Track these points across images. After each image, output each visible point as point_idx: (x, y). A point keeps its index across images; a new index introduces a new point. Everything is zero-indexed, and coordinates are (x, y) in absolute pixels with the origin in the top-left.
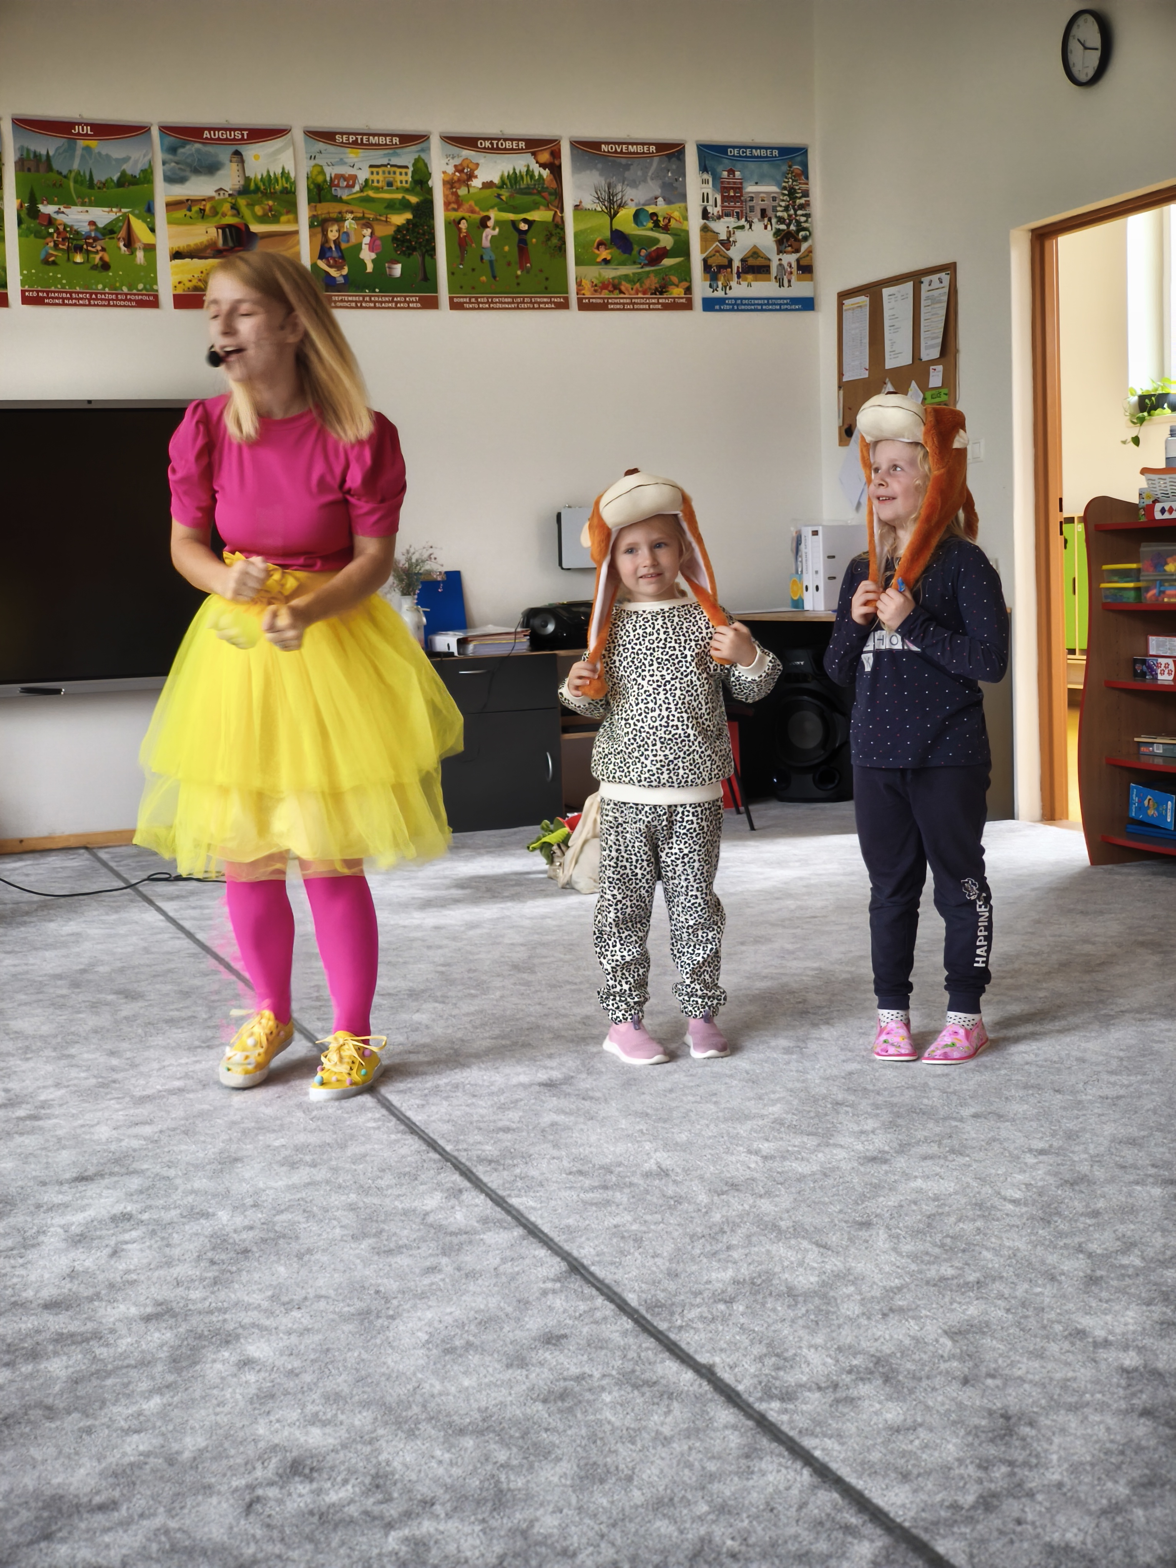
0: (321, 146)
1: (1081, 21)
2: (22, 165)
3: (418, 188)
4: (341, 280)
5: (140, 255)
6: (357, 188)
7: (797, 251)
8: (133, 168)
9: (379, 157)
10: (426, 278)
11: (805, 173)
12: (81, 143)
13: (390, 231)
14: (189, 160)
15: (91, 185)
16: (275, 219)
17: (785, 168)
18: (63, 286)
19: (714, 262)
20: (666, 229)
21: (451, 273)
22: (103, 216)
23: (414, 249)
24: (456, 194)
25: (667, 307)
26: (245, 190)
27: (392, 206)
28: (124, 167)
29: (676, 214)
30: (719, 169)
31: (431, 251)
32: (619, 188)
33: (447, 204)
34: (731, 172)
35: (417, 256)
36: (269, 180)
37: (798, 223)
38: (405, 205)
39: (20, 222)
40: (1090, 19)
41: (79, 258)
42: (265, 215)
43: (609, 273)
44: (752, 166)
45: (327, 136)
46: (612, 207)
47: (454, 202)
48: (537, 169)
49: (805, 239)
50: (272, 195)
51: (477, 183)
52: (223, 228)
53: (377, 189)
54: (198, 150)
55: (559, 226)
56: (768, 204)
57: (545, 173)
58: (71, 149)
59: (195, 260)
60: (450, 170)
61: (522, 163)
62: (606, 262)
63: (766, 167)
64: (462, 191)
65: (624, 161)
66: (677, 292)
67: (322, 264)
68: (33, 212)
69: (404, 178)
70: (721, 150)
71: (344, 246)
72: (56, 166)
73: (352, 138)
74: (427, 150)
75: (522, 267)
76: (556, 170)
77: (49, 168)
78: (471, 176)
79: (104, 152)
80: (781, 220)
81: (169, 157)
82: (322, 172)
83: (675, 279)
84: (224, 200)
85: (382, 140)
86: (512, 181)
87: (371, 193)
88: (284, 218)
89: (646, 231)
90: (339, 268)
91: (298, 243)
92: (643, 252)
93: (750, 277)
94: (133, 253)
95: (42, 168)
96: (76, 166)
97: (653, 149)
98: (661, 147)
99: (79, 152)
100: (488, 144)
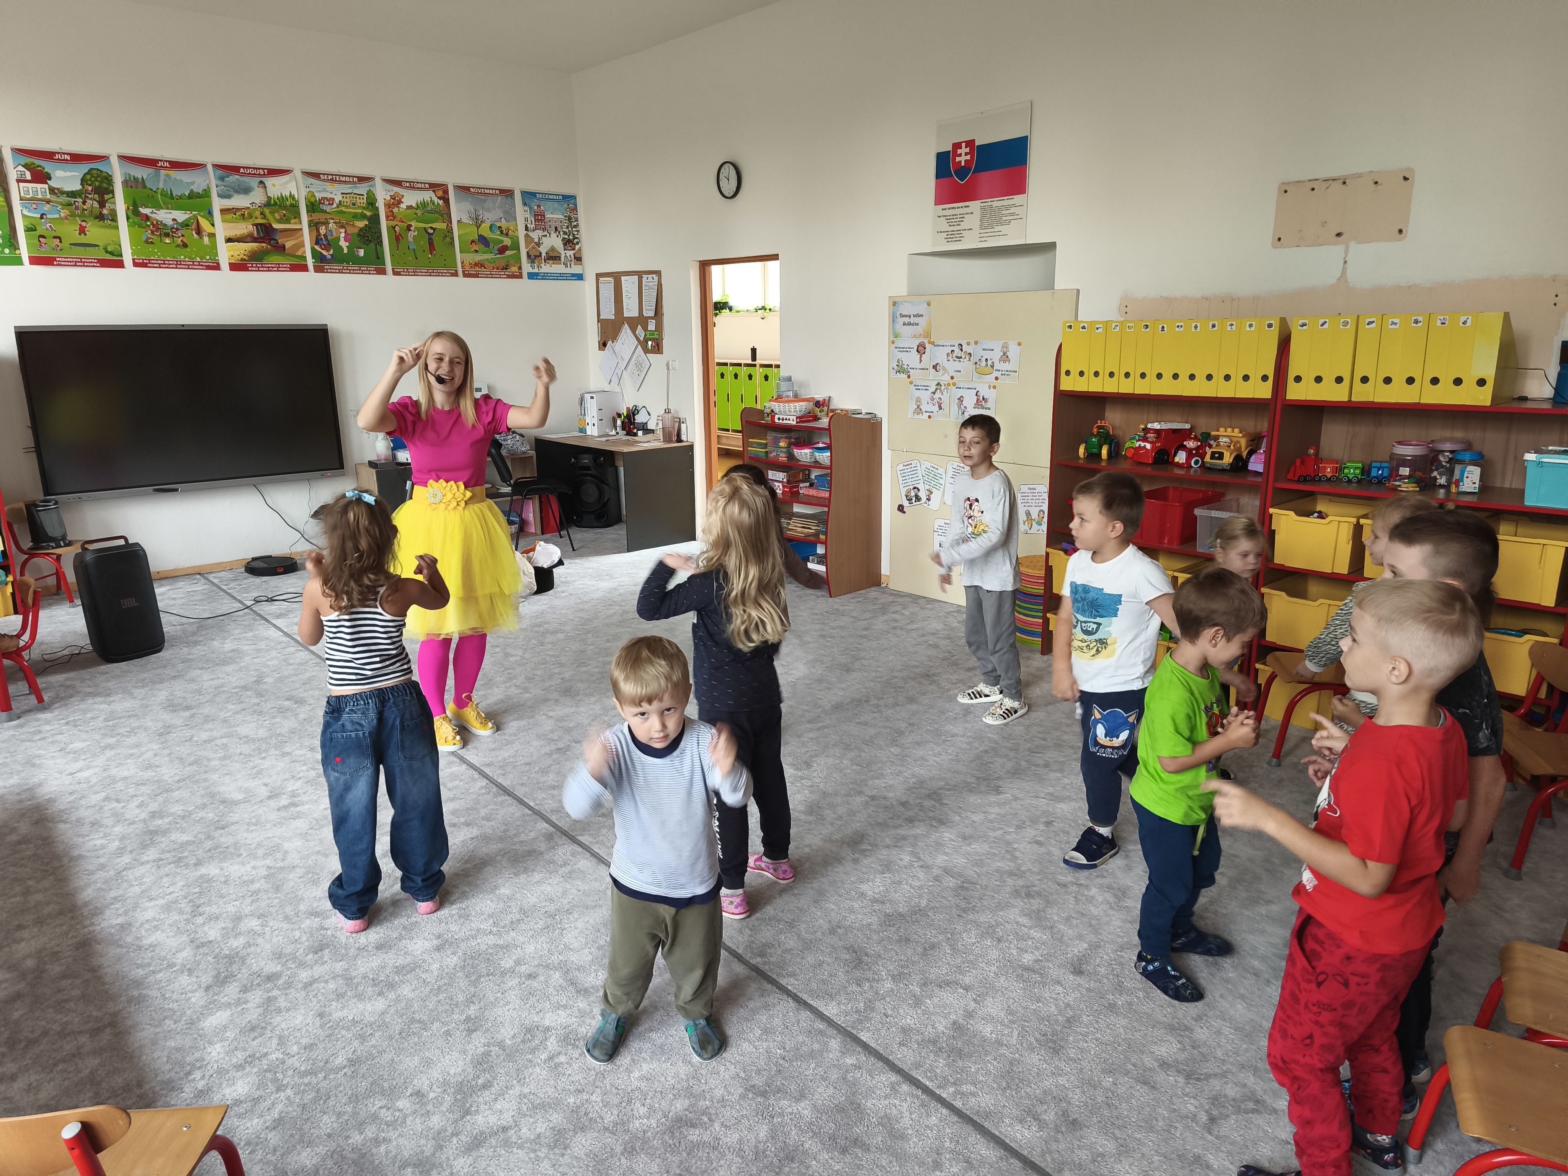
0: (312, 180)
1: (726, 166)
2: (126, 183)
3: (370, 207)
4: (329, 257)
5: (206, 239)
6: (335, 205)
7: (574, 249)
8: (198, 188)
9: (347, 189)
10: (378, 258)
11: (575, 209)
12: (163, 172)
13: (356, 231)
14: (232, 185)
15: (172, 197)
16: (288, 221)
17: (566, 206)
18: (159, 256)
19: (532, 254)
20: (507, 235)
21: (392, 255)
22: (181, 216)
23: (371, 241)
24: (392, 211)
25: (509, 277)
26: (268, 204)
27: (355, 216)
28: (192, 187)
29: (512, 228)
30: (533, 205)
31: (380, 243)
32: (481, 212)
33: (387, 217)
34: (539, 206)
35: (372, 245)
36: (282, 198)
37: (574, 235)
38: (363, 217)
39: (128, 218)
40: (731, 167)
41: (167, 241)
42: (281, 218)
43: (478, 258)
44: (549, 203)
45: (316, 175)
46: (478, 223)
47: (391, 216)
48: (436, 200)
49: (578, 243)
50: (285, 208)
51: (403, 206)
52: (256, 225)
53: (346, 207)
54: (237, 180)
55: (450, 230)
56: (558, 224)
57: (441, 202)
58: (158, 176)
59: (241, 244)
60: (388, 198)
61: (428, 196)
62: (476, 251)
63: (556, 204)
64: (395, 210)
65: (482, 197)
66: (514, 269)
67: (317, 248)
68: (136, 213)
69: (362, 201)
70: (533, 194)
71: (329, 238)
72: (148, 185)
73: (330, 177)
74: (374, 186)
75: (431, 254)
76: (446, 201)
77: (145, 186)
78: (400, 202)
79: (178, 178)
80: (565, 233)
81: (220, 183)
82: (314, 196)
83: (512, 261)
84: (256, 209)
85: (347, 179)
86: (423, 205)
87: (343, 209)
88: (293, 221)
89: (496, 236)
90: (328, 251)
91: (302, 235)
92: (496, 247)
93: (551, 262)
94: (201, 238)
95: (140, 186)
96: (161, 186)
97: (498, 192)
98: (502, 192)
99: (162, 177)
100: (408, 184)
